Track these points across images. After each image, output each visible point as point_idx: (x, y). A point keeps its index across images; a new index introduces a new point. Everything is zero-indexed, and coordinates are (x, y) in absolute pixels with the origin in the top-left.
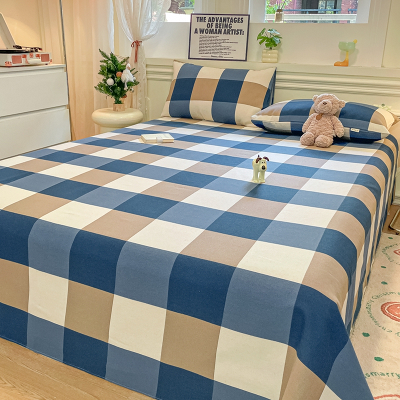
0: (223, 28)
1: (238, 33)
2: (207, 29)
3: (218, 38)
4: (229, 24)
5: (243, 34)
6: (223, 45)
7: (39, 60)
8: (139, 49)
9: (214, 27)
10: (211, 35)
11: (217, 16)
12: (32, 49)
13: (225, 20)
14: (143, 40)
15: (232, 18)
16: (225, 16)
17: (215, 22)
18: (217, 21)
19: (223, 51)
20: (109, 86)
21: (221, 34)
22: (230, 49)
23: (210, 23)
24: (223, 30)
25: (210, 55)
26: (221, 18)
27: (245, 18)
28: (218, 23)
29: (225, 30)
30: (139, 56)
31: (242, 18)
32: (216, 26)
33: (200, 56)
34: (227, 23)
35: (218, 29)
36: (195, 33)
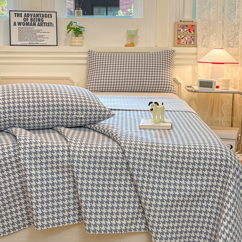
1: (48, 24)
2: (23, 22)
3: (33, 29)
4: (41, 18)
5: (53, 26)
6: (38, 34)
9: (29, 21)
10: (27, 27)
11: (31, 13)
13: (37, 15)
15: (43, 14)
16: (38, 13)
17: (30, 17)
18: (31, 16)
19: (38, 39)
21: (35, 26)
22: (44, 37)
23: (26, 18)
24: (37, 23)
25: (28, 42)
26: (34, 14)
27: (54, 15)
28: (33, 17)
29: (39, 23)
31: (51, 14)
32: (31, 20)
33: (20, 43)
34: (39, 17)
35: (32, 22)
36: (14, 25)
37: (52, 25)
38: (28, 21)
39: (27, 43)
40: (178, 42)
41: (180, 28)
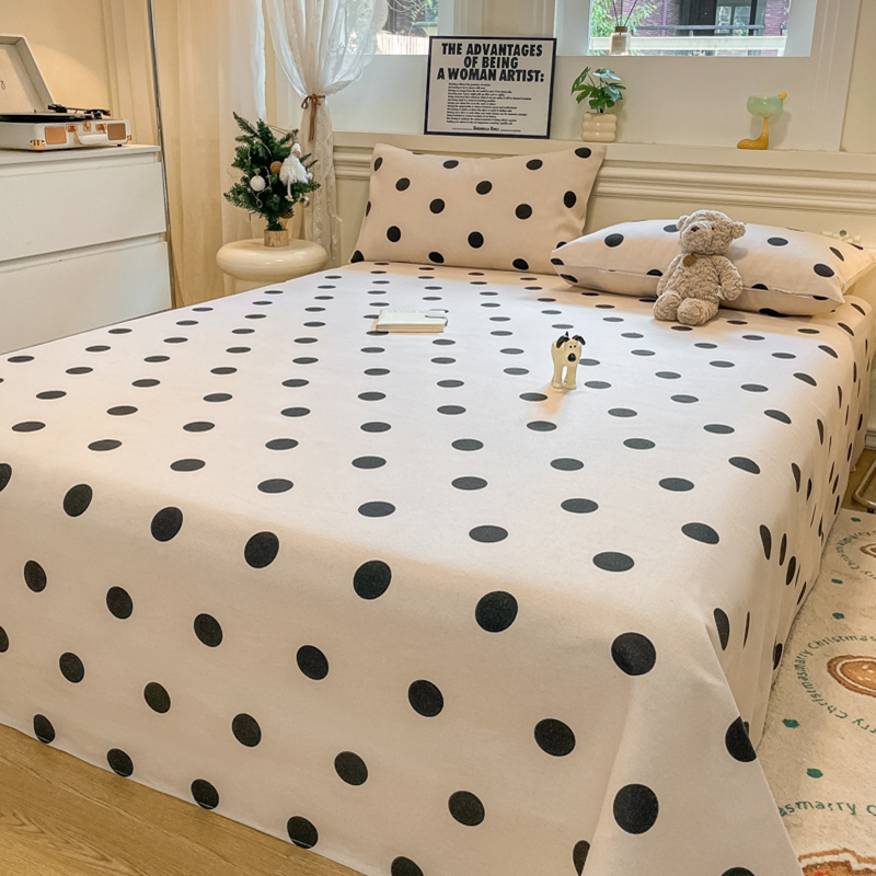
0: (498, 67)
1: (532, 77)
2: (463, 70)
3: (487, 88)
4: (511, 57)
5: (542, 80)
6: (499, 103)
7: (102, 137)
8: (318, 112)
9: (479, 66)
10: (472, 82)
11: (486, 42)
12: (89, 112)
13: (503, 49)
14: (328, 93)
15: (517, 46)
16: (503, 42)
17: (482, 54)
18: (486, 53)
19: (498, 117)
20: (256, 193)
21: (494, 79)
22: (514, 111)
23: (471, 56)
24: (499, 71)
25: (471, 126)
26: (495, 46)
27: (547, 47)
28: (489, 56)
29: (503, 72)
30: (318, 127)
31: (540, 46)
32: (484, 62)
33: (449, 128)
34: (507, 55)
35: (487, 70)
36: (438, 78)
37: (540, 78)
38: (477, 66)
39: (469, 127)
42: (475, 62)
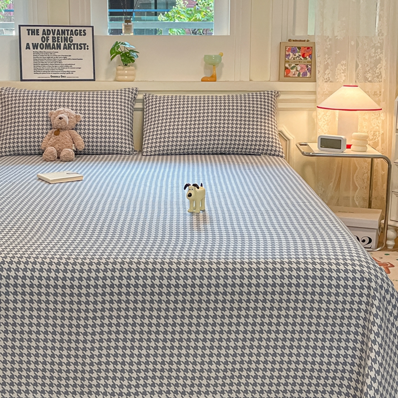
0: (62, 42)
1: (82, 47)
2: (41, 44)
3: (56, 54)
4: (69, 37)
5: (88, 49)
6: (64, 62)
9: (50, 41)
10: (47, 50)
11: (54, 28)
13: (63, 32)
15: (72, 31)
16: (63, 28)
17: (51, 35)
18: (54, 34)
19: (65, 70)
21: (60, 49)
22: (73, 66)
23: (45, 36)
24: (62, 44)
25: (49, 75)
26: (58, 30)
27: (88, 30)
28: (56, 36)
29: (65, 44)
31: (84, 30)
32: (53, 39)
33: (36, 77)
34: (66, 36)
35: (55, 43)
36: (26, 49)
40: (286, 74)
41: (288, 51)
42: (48, 40)
